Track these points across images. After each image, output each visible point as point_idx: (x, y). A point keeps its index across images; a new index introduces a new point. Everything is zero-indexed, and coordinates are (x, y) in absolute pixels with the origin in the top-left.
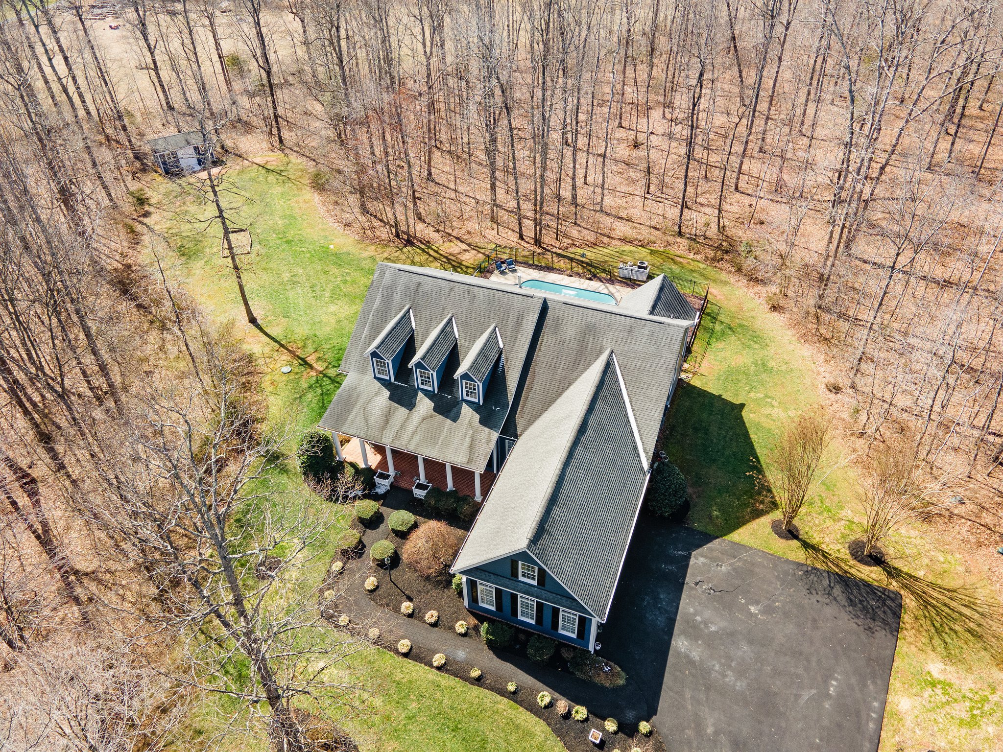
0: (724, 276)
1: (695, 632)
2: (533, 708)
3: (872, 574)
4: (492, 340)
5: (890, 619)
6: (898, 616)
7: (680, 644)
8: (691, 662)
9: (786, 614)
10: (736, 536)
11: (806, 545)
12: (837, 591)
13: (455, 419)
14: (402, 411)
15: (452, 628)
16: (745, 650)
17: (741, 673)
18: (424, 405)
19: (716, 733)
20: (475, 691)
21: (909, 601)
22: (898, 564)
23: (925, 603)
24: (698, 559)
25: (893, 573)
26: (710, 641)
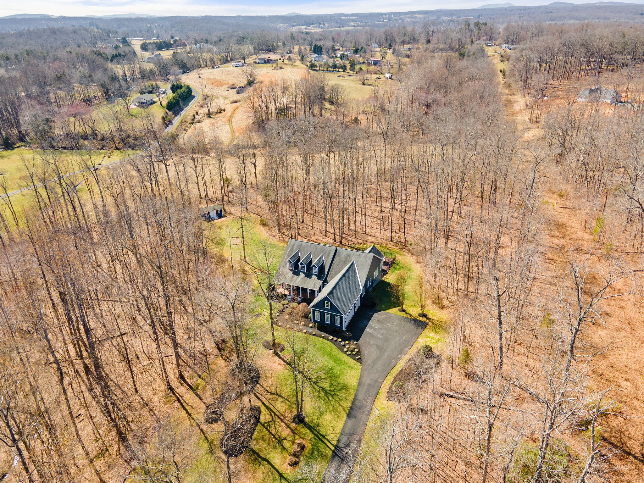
0: (404, 253)
1: (371, 328)
2: (329, 340)
3: (423, 319)
4: (321, 258)
5: (424, 327)
6: (426, 326)
7: (367, 330)
8: (369, 333)
9: (397, 325)
10: (387, 311)
11: (407, 313)
12: (412, 322)
13: (311, 278)
14: (296, 277)
15: (308, 326)
16: (384, 331)
17: (381, 335)
18: (302, 275)
19: (373, 344)
20: (314, 337)
21: (430, 324)
22: (431, 317)
23: (434, 324)
24: (376, 315)
25: (428, 319)
26: (375, 330)
